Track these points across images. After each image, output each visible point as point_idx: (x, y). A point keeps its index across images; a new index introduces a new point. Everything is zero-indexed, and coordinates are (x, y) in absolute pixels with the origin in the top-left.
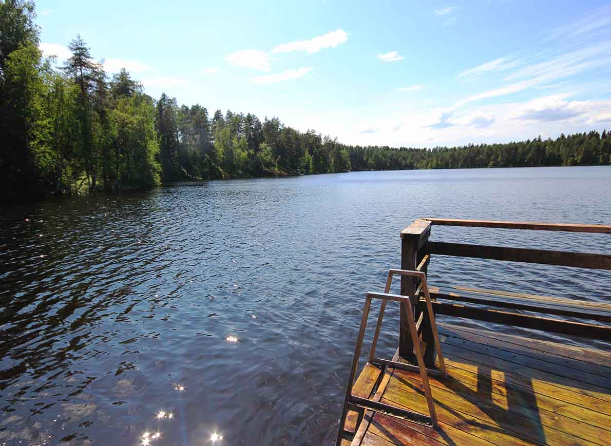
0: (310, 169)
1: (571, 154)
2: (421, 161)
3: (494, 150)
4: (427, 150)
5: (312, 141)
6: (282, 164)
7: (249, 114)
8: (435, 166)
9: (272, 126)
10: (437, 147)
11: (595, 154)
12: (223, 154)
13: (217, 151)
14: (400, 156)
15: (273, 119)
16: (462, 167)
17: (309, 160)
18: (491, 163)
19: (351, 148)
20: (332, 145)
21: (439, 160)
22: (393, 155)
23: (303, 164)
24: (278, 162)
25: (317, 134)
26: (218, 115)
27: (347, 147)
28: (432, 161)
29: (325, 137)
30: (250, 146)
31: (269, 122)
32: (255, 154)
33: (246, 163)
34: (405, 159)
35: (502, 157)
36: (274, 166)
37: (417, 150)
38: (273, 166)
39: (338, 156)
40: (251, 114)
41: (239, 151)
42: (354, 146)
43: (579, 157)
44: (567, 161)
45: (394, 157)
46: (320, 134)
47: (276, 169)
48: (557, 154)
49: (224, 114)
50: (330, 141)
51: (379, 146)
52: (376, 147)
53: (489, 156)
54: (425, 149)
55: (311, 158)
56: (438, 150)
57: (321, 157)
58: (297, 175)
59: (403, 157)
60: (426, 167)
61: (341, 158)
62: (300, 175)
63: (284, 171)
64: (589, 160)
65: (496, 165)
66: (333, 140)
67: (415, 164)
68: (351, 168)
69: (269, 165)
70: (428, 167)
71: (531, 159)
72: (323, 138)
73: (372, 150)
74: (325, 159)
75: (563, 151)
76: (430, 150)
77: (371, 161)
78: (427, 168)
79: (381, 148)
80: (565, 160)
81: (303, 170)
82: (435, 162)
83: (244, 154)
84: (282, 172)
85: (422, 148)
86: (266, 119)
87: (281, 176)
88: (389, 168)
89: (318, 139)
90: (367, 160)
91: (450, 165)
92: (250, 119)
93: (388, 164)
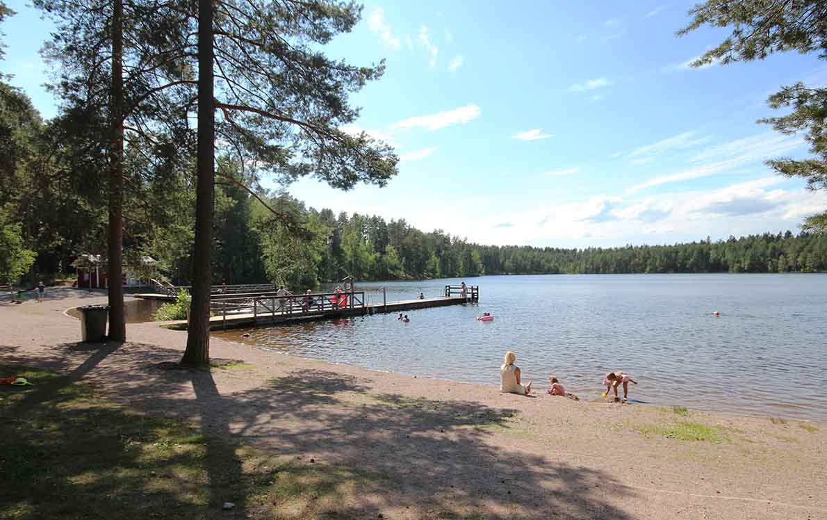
0: (436, 272)
1: (737, 259)
2: (568, 264)
3: (651, 253)
4: (578, 251)
5: (439, 243)
6: (408, 267)
7: (375, 216)
8: (584, 270)
9: (398, 227)
10: (589, 248)
11: (764, 260)
12: (351, 257)
13: (346, 254)
14: (543, 258)
15: (400, 220)
16: (616, 272)
17: (436, 263)
18: (648, 269)
19: (486, 248)
20: (461, 246)
21: (589, 263)
22: (534, 257)
23: (430, 267)
24: (404, 265)
25: (445, 234)
26: (343, 216)
27: (480, 247)
28: (580, 265)
29: (454, 238)
30: (377, 249)
31: (395, 223)
32: (381, 257)
33: (372, 266)
34: (548, 261)
35: (661, 260)
36: (400, 269)
37: (565, 251)
38: (398, 269)
39: (469, 258)
40: (377, 216)
41: (367, 254)
42: (490, 245)
43: (746, 263)
44: (733, 267)
45: (535, 260)
46: (449, 234)
47: (402, 273)
48: (722, 259)
49: (350, 216)
50: (460, 241)
51: (519, 245)
52: (516, 246)
53: (645, 259)
54: (575, 250)
55: (438, 260)
56: (591, 251)
57: (449, 260)
58: (423, 279)
59: (547, 259)
60: (574, 271)
61: (471, 261)
62: (426, 279)
63: (409, 274)
64: (758, 267)
65: (654, 271)
66: (462, 241)
67: (561, 268)
68: (483, 272)
69: (395, 268)
70: (576, 271)
71: (693, 264)
72: (451, 238)
73: (509, 251)
74: (454, 261)
75: (729, 256)
76: (581, 251)
77: (508, 264)
78: (574, 273)
79: (522, 248)
80: (731, 266)
81: (431, 274)
82: (583, 266)
83: (371, 258)
84: (407, 275)
85: (571, 248)
86: (392, 221)
87: (407, 279)
88: (529, 272)
89: (446, 240)
90: (503, 262)
91: (601, 270)
92: (375, 220)
93: (528, 267)
